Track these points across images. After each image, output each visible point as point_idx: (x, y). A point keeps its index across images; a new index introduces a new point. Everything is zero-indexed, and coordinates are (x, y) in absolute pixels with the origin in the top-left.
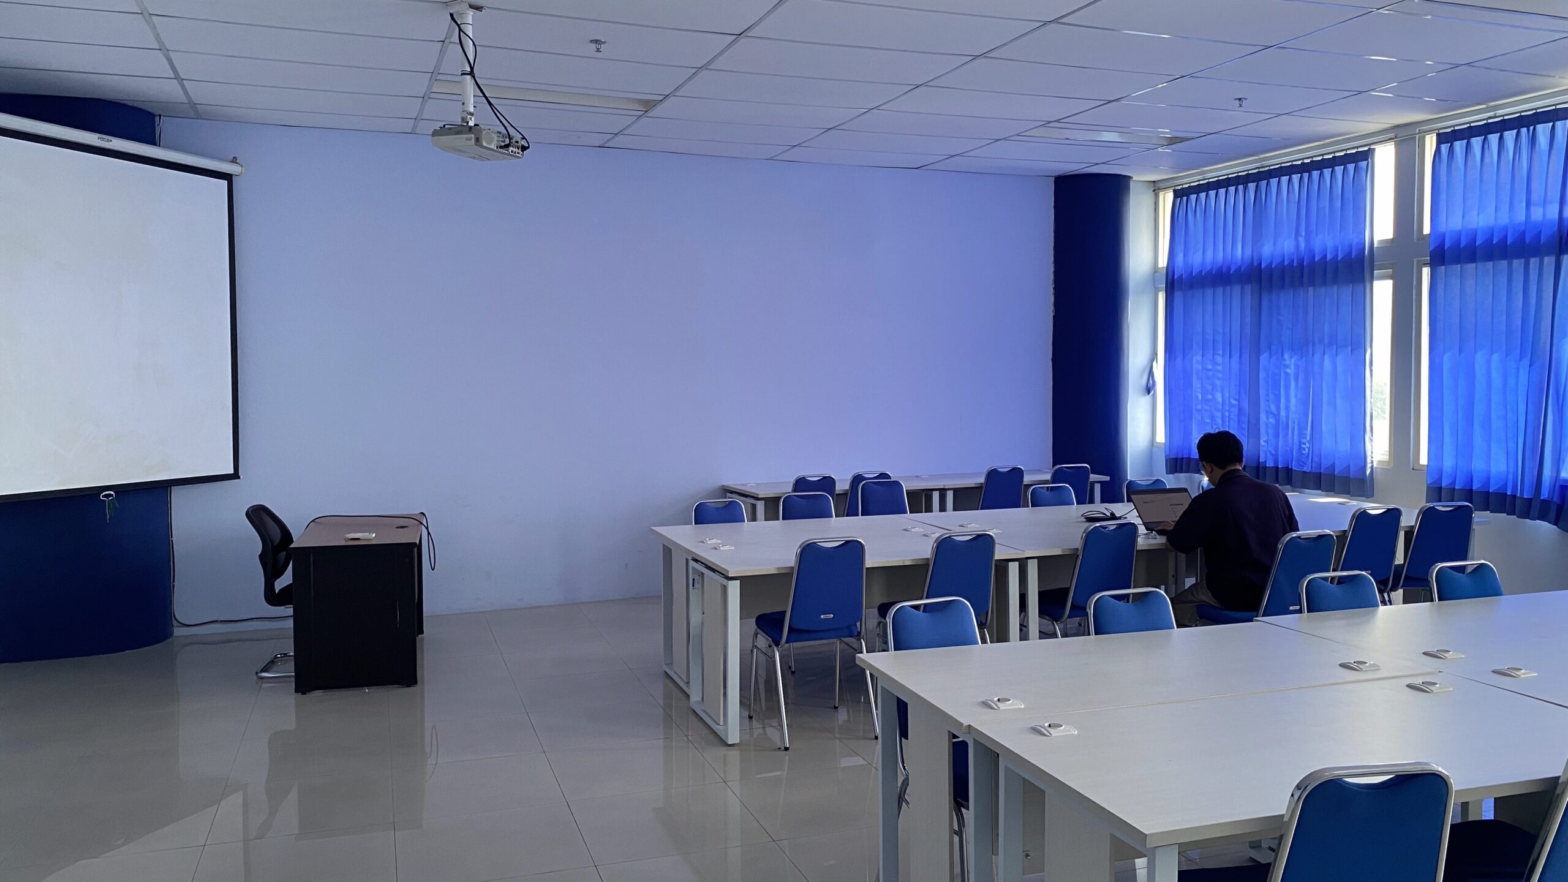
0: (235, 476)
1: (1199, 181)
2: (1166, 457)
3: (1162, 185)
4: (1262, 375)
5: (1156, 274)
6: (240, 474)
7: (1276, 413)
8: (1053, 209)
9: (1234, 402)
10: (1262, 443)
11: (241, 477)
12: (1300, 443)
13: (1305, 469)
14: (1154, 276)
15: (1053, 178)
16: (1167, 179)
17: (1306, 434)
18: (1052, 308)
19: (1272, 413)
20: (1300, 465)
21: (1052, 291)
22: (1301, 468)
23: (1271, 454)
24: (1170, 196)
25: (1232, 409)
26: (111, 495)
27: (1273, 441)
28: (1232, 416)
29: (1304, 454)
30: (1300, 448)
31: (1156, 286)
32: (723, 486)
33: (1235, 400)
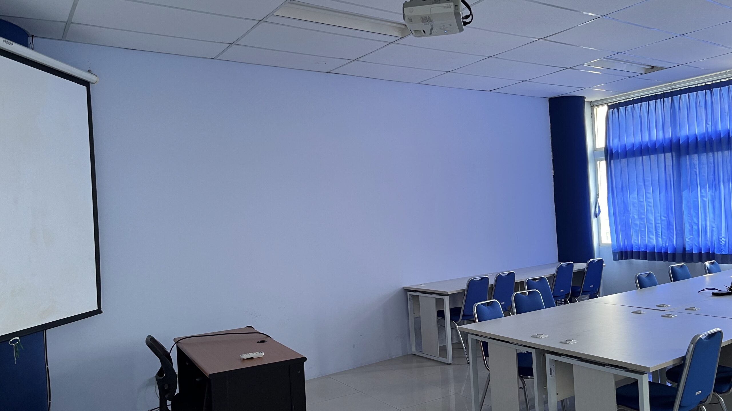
0: (98, 311)
1: (626, 99)
2: (612, 251)
3: (596, 104)
4: (684, 203)
5: (595, 151)
6: (102, 310)
7: (697, 222)
8: (549, 116)
9: (663, 218)
10: (687, 240)
11: (103, 312)
12: (719, 238)
13: (723, 253)
14: (594, 152)
15: (548, 99)
16: (603, 99)
17: (722, 233)
18: (552, 171)
19: (694, 223)
20: (720, 251)
21: (552, 162)
22: (720, 252)
23: (696, 246)
24: (605, 108)
25: (663, 222)
26: (17, 340)
27: (697, 239)
28: (663, 226)
29: (721, 245)
30: (719, 242)
31: (595, 158)
32: (404, 287)
33: (664, 217)
